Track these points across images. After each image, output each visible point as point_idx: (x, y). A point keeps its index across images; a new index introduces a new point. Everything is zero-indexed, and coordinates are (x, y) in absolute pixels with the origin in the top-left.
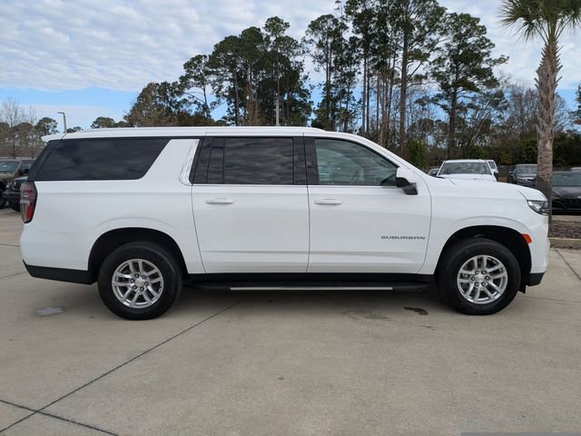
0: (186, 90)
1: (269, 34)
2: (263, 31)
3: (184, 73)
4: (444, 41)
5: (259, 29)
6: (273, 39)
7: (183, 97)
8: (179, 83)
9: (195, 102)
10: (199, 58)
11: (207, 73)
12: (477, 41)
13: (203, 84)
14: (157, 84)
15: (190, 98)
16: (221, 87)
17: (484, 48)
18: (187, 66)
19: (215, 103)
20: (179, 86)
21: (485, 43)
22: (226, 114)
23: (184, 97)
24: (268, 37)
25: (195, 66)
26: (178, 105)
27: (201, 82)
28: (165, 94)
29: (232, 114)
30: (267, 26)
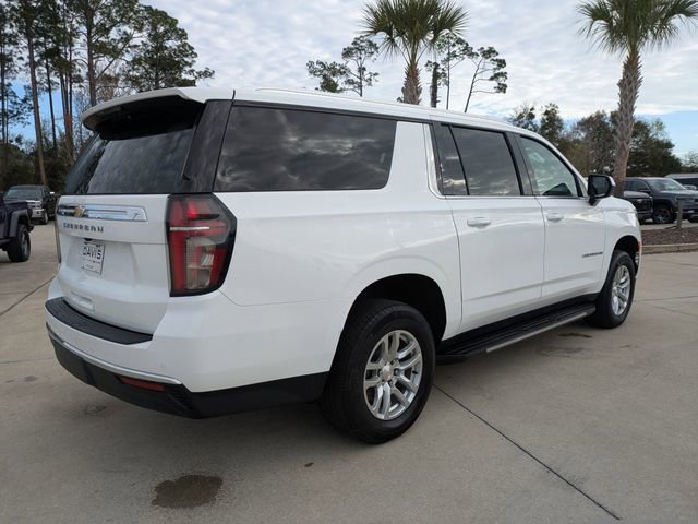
4: (140, 38)
12: (178, 47)
17: (187, 56)
21: (186, 50)
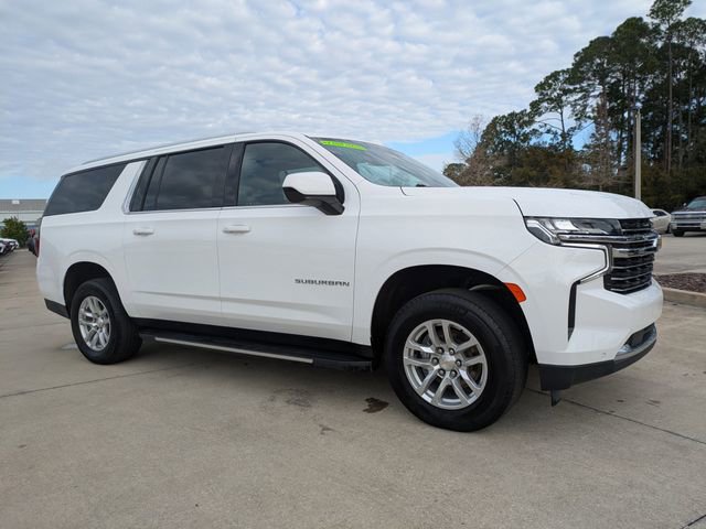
0: (537, 119)
1: (656, 21)
2: (647, 20)
3: (536, 97)
5: (641, 19)
6: (663, 27)
7: (532, 127)
8: (529, 110)
9: (548, 131)
10: (555, 76)
11: (566, 92)
13: (561, 107)
14: (504, 117)
15: (541, 127)
16: (585, 107)
18: (540, 88)
19: (573, 129)
20: (528, 115)
22: (589, 142)
23: (535, 126)
24: (658, 26)
25: (550, 86)
26: (526, 137)
27: (558, 104)
28: (512, 127)
29: (597, 139)
30: (653, 12)
